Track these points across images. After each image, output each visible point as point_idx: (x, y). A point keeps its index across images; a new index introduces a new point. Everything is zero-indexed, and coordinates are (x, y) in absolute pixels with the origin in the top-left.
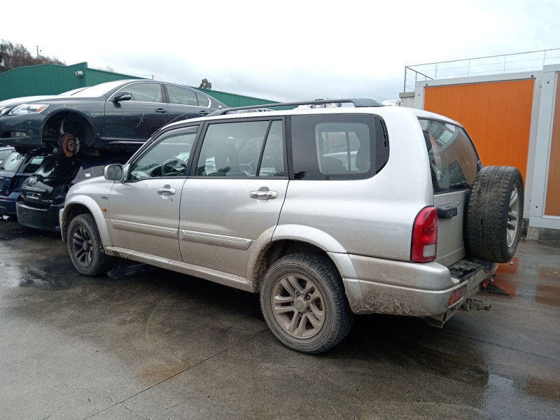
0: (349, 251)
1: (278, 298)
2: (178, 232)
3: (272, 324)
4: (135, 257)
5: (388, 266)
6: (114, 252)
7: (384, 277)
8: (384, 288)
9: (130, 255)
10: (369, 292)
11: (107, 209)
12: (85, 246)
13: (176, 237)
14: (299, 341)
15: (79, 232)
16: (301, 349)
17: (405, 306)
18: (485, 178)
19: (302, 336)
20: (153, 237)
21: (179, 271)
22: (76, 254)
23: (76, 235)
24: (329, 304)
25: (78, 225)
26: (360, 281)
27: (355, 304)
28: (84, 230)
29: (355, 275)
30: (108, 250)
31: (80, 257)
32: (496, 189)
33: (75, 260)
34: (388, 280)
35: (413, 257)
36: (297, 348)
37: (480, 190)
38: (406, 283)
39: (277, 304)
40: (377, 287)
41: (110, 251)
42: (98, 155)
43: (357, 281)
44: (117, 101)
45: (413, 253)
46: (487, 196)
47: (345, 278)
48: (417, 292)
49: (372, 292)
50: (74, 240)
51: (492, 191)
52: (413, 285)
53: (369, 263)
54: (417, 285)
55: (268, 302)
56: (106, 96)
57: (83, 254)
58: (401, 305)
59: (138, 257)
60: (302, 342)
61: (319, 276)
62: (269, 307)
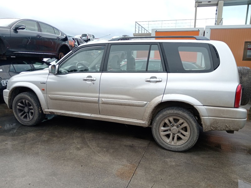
0: (204, 105)
1: (162, 128)
2: (99, 100)
3: (160, 140)
4: (66, 114)
5: (224, 110)
6: (50, 112)
7: (222, 115)
8: (221, 120)
9: (62, 113)
10: (214, 122)
11: (45, 89)
12: (26, 109)
13: (97, 102)
14: (175, 147)
15: (22, 103)
16: (176, 150)
17: (231, 126)
18: (241, 72)
19: (176, 144)
20: (80, 103)
21: (98, 119)
22: (20, 114)
23: (19, 104)
24: (193, 129)
25: (21, 99)
26: (209, 117)
27: (206, 127)
28: (27, 101)
29: (207, 115)
30: (45, 111)
31: (23, 116)
32: (248, 76)
33: (19, 118)
34: (224, 116)
35: (235, 105)
36: (174, 150)
37: (241, 76)
38: (232, 117)
39: (162, 131)
40: (217, 119)
41: (48, 112)
42: (6, 59)
43: (208, 117)
44: (16, 30)
45: (236, 104)
46: (245, 79)
47: (203, 116)
48: (237, 120)
49: (216, 122)
50: (18, 107)
51: (247, 77)
52: (235, 117)
53: (215, 109)
54: (237, 117)
55: (158, 130)
56: (10, 27)
57: (25, 114)
58: (229, 126)
59: (68, 114)
60: (177, 147)
61: (188, 117)
62: (158, 133)
